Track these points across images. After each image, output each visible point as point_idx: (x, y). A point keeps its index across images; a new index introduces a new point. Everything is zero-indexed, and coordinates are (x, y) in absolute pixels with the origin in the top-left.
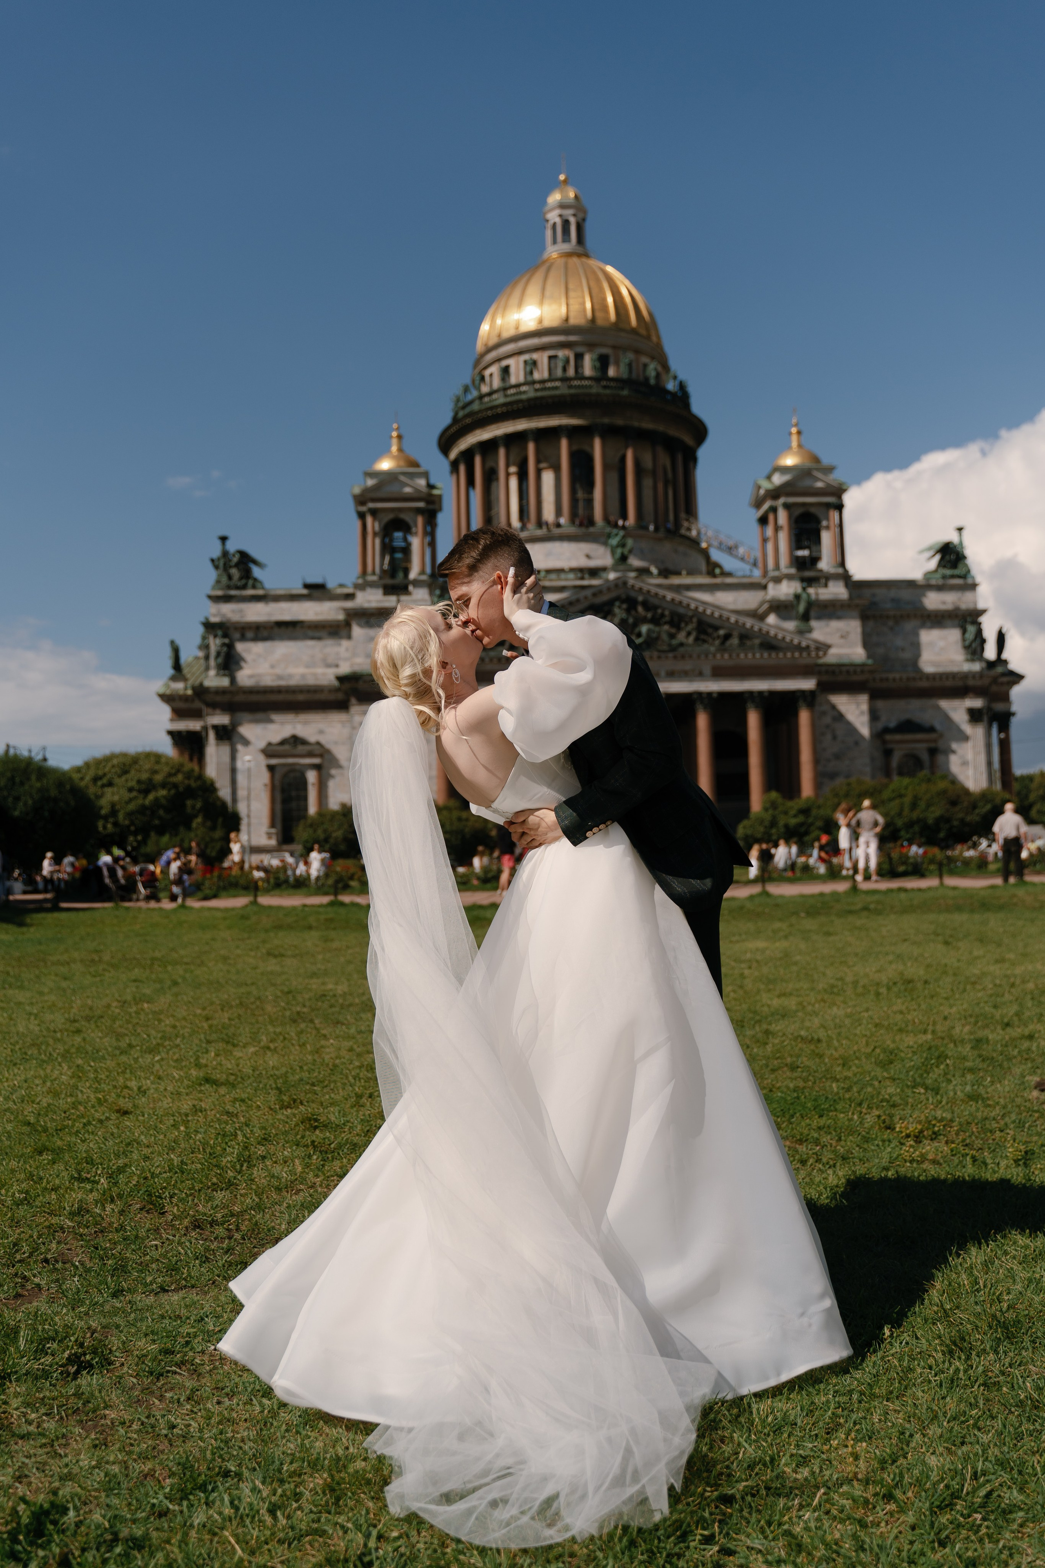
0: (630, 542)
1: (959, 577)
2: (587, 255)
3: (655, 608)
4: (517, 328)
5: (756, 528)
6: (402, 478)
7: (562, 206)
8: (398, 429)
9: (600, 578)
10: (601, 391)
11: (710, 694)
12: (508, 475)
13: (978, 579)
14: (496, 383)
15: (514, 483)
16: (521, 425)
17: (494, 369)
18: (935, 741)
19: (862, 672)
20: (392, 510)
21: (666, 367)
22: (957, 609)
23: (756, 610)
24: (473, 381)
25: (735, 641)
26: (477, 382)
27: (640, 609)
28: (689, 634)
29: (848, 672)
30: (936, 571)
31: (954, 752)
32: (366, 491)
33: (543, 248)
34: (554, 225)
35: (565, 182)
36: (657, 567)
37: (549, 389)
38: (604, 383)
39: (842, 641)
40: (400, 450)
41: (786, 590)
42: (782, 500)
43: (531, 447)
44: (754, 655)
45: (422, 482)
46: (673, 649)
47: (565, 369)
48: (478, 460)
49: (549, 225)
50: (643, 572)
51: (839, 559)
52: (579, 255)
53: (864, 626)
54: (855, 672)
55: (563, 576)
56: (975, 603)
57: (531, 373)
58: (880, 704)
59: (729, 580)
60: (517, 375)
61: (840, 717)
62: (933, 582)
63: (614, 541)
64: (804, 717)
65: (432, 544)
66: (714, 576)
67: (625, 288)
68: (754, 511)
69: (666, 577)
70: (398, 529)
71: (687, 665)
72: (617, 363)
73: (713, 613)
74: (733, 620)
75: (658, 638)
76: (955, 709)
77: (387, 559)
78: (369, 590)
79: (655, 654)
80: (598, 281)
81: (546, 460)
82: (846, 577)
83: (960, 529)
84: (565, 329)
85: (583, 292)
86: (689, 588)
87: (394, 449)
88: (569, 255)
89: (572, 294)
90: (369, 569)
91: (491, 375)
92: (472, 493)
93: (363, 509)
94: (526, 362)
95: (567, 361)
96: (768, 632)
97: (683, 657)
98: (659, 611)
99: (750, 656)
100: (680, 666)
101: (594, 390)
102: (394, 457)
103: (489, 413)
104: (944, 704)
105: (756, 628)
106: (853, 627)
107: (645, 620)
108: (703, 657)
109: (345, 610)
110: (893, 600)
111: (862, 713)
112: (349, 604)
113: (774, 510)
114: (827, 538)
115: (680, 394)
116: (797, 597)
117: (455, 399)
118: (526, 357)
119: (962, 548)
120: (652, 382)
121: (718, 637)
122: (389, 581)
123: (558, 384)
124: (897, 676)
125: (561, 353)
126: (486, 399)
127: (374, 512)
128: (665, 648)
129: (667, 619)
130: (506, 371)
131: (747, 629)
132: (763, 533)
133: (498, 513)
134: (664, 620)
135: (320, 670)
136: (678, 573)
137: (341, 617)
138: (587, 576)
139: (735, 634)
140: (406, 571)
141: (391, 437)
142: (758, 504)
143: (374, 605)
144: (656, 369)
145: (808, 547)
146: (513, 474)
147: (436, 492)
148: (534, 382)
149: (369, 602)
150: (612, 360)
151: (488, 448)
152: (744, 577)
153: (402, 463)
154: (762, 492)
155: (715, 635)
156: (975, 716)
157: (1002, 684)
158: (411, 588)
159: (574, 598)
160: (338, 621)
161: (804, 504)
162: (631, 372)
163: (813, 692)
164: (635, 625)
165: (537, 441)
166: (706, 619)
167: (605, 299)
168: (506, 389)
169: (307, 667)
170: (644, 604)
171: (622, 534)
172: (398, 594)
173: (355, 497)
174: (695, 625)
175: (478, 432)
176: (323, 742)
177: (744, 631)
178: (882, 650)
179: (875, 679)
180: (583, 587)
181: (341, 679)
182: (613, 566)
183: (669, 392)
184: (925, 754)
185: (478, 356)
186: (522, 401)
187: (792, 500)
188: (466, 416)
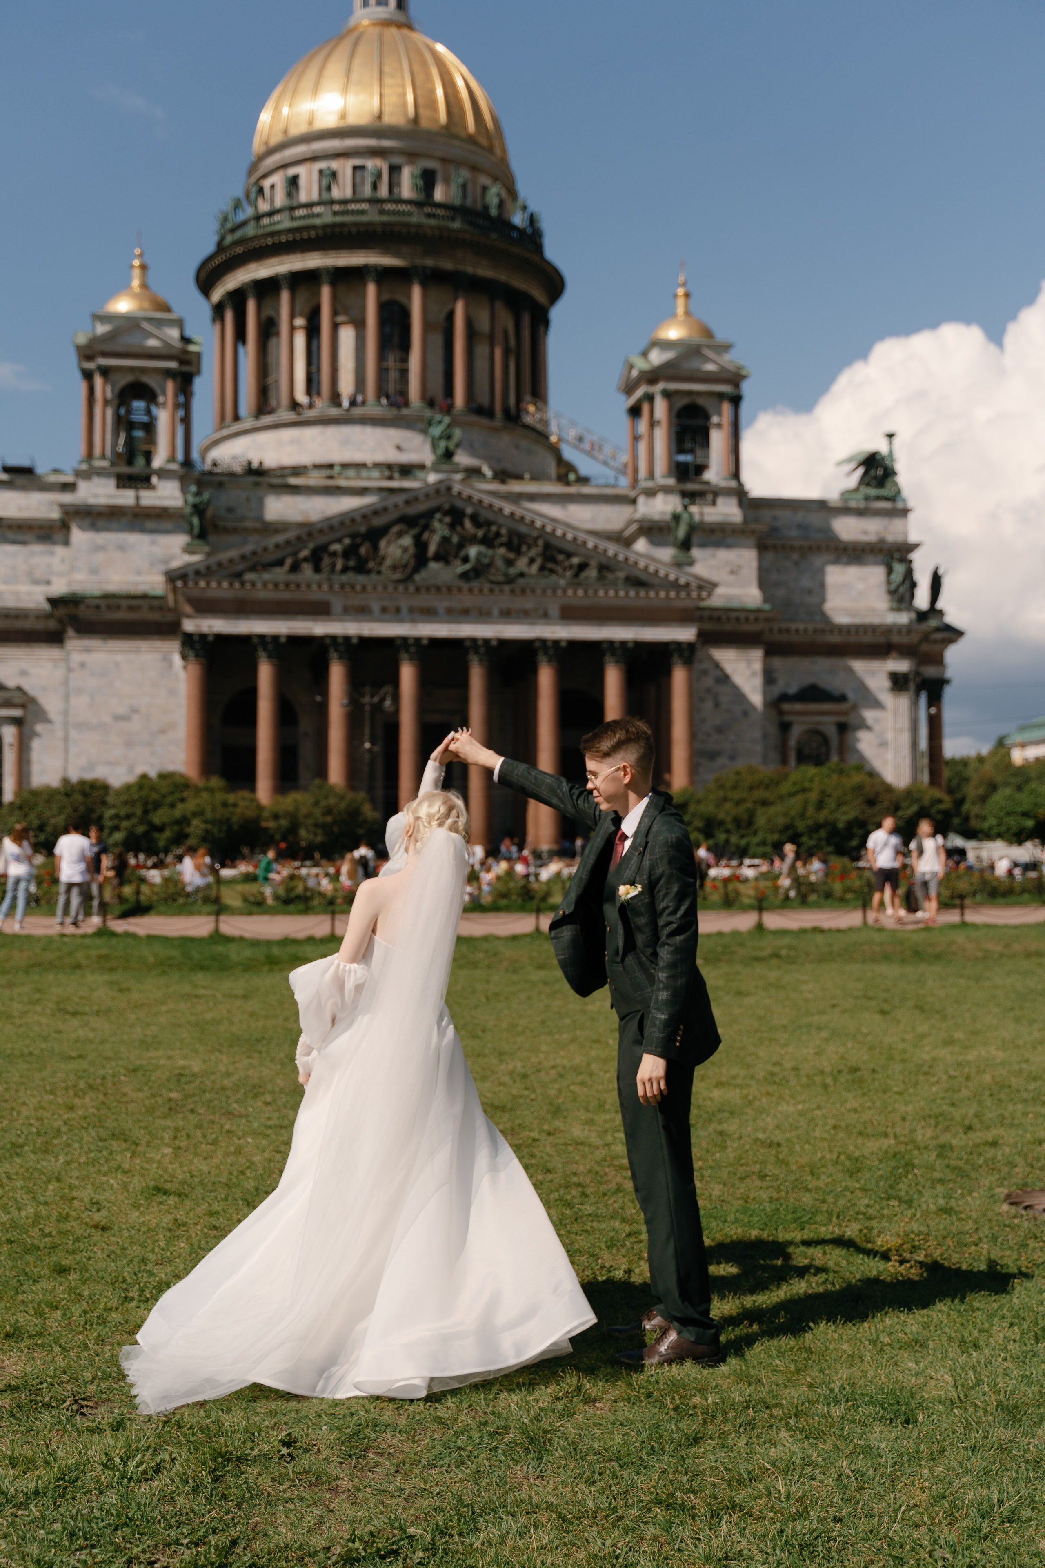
0: (457, 433)
1: (887, 499)
2: (410, 27)
3: (489, 524)
4: (311, 123)
5: (625, 420)
6: (146, 326)
8: (141, 256)
9: (416, 479)
10: (423, 220)
11: (556, 642)
12: (292, 329)
13: (911, 504)
14: (280, 200)
15: (300, 340)
16: (313, 261)
17: (277, 179)
18: (846, 713)
19: (756, 620)
20: (132, 369)
21: (512, 193)
22: (882, 541)
23: (621, 532)
24: (247, 195)
26: (253, 196)
27: (468, 524)
28: (532, 561)
29: (738, 619)
30: (857, 490)
31: (869, 728)
32: (95, 340)
33: (350, 12)
36: (490, 467)
37: (353, 212)
38: (428, 210)
39: (732, 578)
40: (144, 286)
41: (662, 506)
42: (661, 386)
43: (326, 292)
44: (616, 592)
45: (174, 333)
46: (510, 581)
47: (375, 187)
48: (251, 306)
50: (473, 472)
51: (732, 469)
52: (399, 26)
53: (760, 559)
54: (747, 620)
55: (364, 473)
56: (906, 534)
57: (329, 188)
58: (777, 662)
59: (586, 490)
60: (308, 191)
61: (725, 679)
62: (853, 504)
64: (679, 677)
65: (186, 421)
66: (568, 484)
67: (461, 76)
68: (622, 397)
69: (503, 482)
70: (139, 397)
71: (529, 603)
72: (447, 181)
73: (564, 534)
74: (590, 545)
75: (489, 565)
76: (873, 673)
77: (123, 437)
78: (96, 480)
79: (487, 586)
80: (424, 64)
81: (346, 312)
82: (740, 494)
84: (376, 129)
85: (403, 78)
86: (533, 497)
87: (136, 283)
88: (386, 23)
89: (387, 81)
90: (97, 450)
91: (273, 187)
92: (241, 350)
93: (91, 365)
96: (636, 563)
97: (523, 591)
98: (494, 528)
99: (611, 593)
100: (520, 603)
101: (414, 220)
102: (135, 296)
103: (270, 241)
104: (859, 666)
105: (621, 557)
106: (747, 559)
107: (474, 540)
108: (549, 592)
109: (62, 506)
110: (800, 526)
111: (754, 674)
112: (67, 498)
113: (650, 398)
114: (718, 439)
115: (529, 231)
116: (676, 518)
117: (221, 217)
118: (323, 165)
119: (892, 460)
120: (494, 212)
121: (571, 567)
122: (125, 469)
123: (364, 206)
124: (801, 626)
125: (371, 164)
126: (265, 221)
127: (105, 372)
128: (500, 578)
129: (504, 539)
130: (293, 182)
131: (609, 558)
132: (634, 428)
133: (277, 382)
134: (499, 541)
135: (24, 588)
136: (519, 477)
137: (55, 515)
138: (396, 475)
139: (593, 563)
140: (148, 456)
141: (132, 267)
142: (629, 390)
143: (103, 501)
144: (499, 195)
145: (691, 451)
146: (300, 328)
147: (192, 348)
148: (332, 202)
149: (96, 496)
150: (439, 177)
151: (266, 289)
152: (607, 486)
153: (146, 305)
154: (635, 373)
155: (567, 564)
156: (898, 682)
157: (935, 641)
158: (154, 480)
159: (380, 506)
160: (51, 520)
161: (689, 393)
162: (465, 196)
163: (691, 646)
164: (461, 546)
165: (333, 284)
166: (554, 541)
167: (433, 91)
168: (292, 209)
169: (6, 582)
170: (474, 518)
171: (447, 420)
172: (136, 488)
173: (79, 348)
174: (540, 549)
175: (252, 266)
176: (27, 687)
177: (604, 561)
178: (781, 592)
179: (771, 630)
180: (391, 490)
181: (54, 602)
182: (434, 464)
183: (514, 228)
184: (832, 732)
185: (253, 159)
186: (314, 227)
187: (673, 386)
188: (236, 243)
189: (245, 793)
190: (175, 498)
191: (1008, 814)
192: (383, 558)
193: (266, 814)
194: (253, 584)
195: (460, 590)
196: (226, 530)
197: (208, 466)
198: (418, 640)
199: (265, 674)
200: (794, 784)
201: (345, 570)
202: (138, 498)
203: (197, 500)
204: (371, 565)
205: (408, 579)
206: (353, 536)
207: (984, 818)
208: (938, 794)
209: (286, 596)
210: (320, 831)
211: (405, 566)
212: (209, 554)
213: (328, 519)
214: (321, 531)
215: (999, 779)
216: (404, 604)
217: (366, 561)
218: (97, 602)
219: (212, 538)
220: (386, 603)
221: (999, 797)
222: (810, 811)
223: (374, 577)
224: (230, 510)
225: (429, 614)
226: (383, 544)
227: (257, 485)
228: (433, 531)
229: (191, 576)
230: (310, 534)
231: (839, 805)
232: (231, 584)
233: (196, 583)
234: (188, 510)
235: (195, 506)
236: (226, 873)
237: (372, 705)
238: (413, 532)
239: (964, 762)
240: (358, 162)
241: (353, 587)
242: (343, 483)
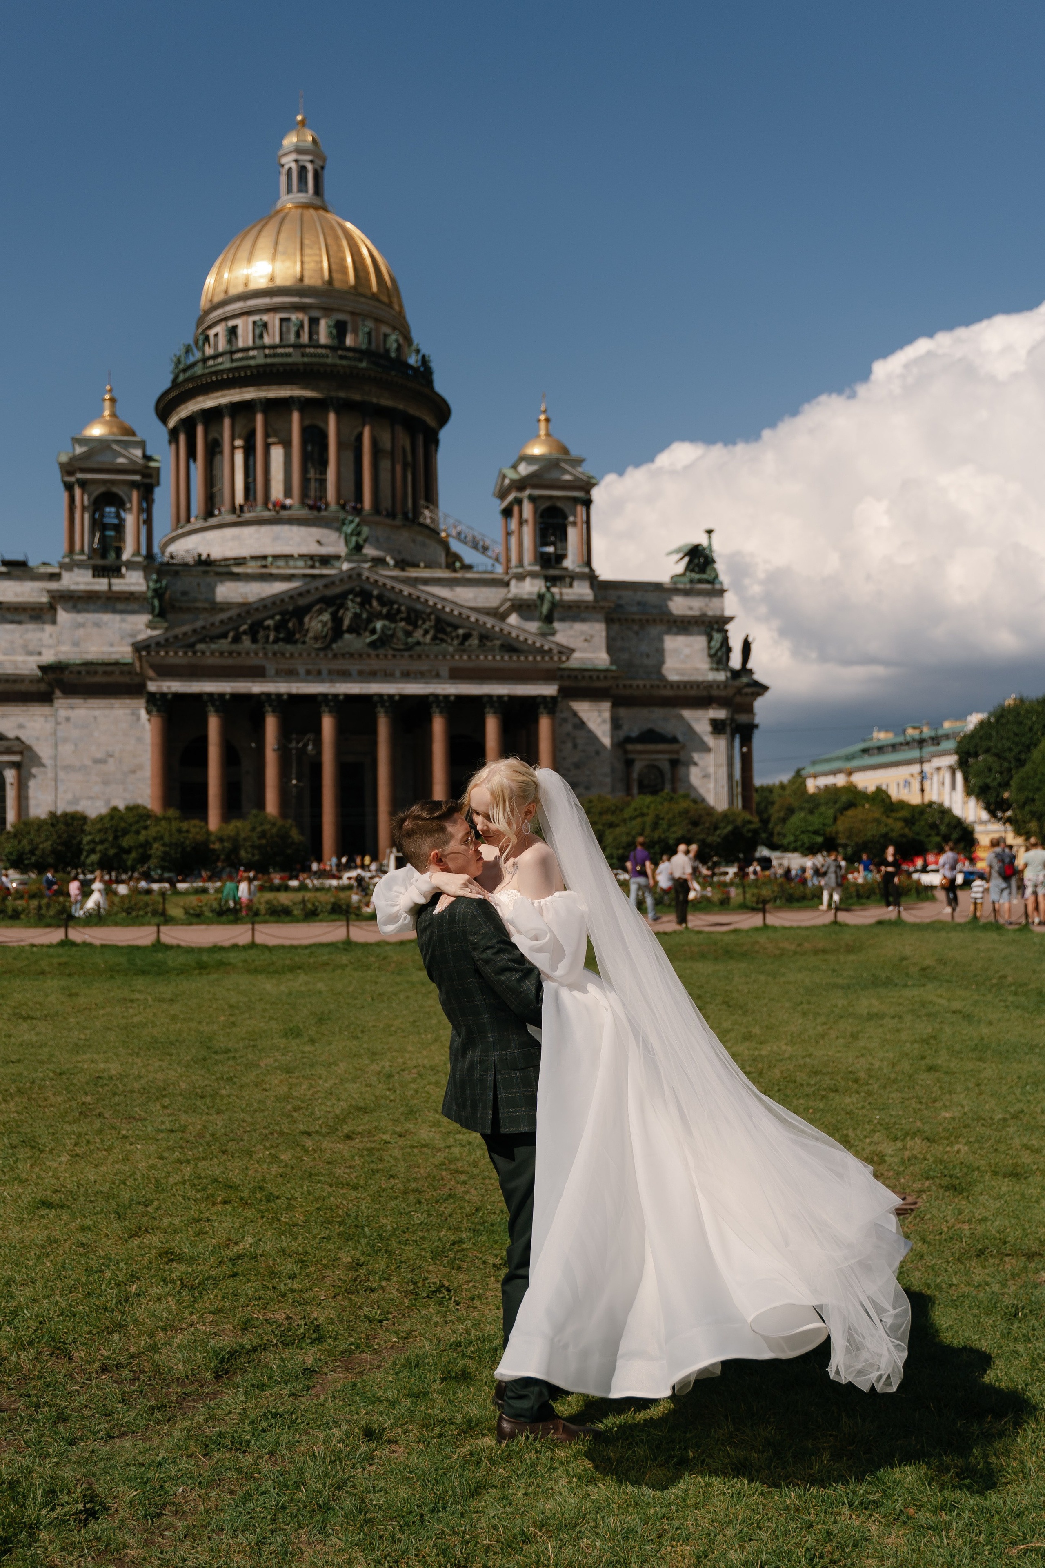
0: (365, 530)
1: (708, 582)
2: (326, 210)
3: (392, 603)
4: (246, 285)
5: (499, 520)
6: (115, 447)
7: (299, 151)
8: (111, 391)
9: (333, 567)
10: (338, 361)
11: (447, 697)
12: (233, 448)
13: (725, 585)
14: (222, 346)
15: (239, 457)
16: (249, 394)
17: (220, 329)
18: (677, 752)
19: (605, 678)
20: (105, 482)
21: (408, 340)
22: (704, 615)
23: (498, 608)
24: (196, 342)
25: (474, 642)
26: (200, 343)
27: (375, 603)
28: (426, 632)
29: (589, 678)
30: (683, 575)
31: (696, 764)
32: (74, 459)
33: (278, 198)
34: (290, 169)
35: (303, 123)
36: (392, 558)
37: (280, 355)
38: (340, 352)
39: (586, 644)
40: (113, 415)
41: (529, 588)
42: (527, 492)
43: (259, 418)
44: (494, 657)
45: (138, 453)
46: (409, 648)
47: (298, 335)
48: (200, 430)
49: (284, 171)
50: (379, 562)
51: (585, 558)
52: (316, 208)
53: (608, 630)
54: (597, 678)
55: (291, 563)
56: (723, 610)
57: (261, 336)
58: (622, 712)
59: (469, 575)
60: (245, 339)
61: (581, 725)
62: (680, 586)
63: (348, 529)
64: (545, 724)
65: (149, 522)
66: (455, 571)
67: (366, 247)
68: (498, 501)
69: (403, 569)
70: (110, 504)
71: (424, 666)
72: (355, 332)
73: (452, 611)
74: (473, 619)
75: (392, 636)
76: (698, 720)
77: (98, 535)
78: (77, 571)
79: (391, 652)
80: (337, 238)
81: (276, 434)
82: (592, 578)
83: (709, 532)
84: (298, 289)
85: (320, 249)
86: (427, 581)
87: (107, 413)
88: (306, 206)
89: (307, 251)
90: (77, 547)
91: (216, 335)
92: (192, 466)
93: (72, 479)
94: (254, 323)
95: (301, 325)
96: (509, 633)
97: (420, 656)
98: (396, 606)
99: (490, 658)
100: (417, 666)
101: (329, 361)
102: (106, 423)
103: (212, 379)
104: (687, 714)
105: (497, 629)
106: (597, 630)
107: (379, 616)
108: (440, 657)
109: (49, 591)
110: (639, 603)
111: (604, 721)
112: (54, 586)
113: (519, 502)
114: (573, 534)
115: (421, 369)
116: (541, 597)
117: (175, 359)
118: (256, 318)
119: (711, 551)
120: (393, 354)
121: (458, 636)
122: (99, 562)
123: (291, 350)
124: (641, 683)
125: (294, 317)
126: (211, 362)
127: (83, 484)
128: (402, 647)
129: (404, 615)
130: (233, 331)
131: (488, 629)
132: (507, 526)
133: (221, 490)
134: (398, 618)
135: (19, 658)
136: (416, 566)
137: (45, 599)
138: (317, 564)
139: (475, 633)
140: (119, 551)
141: (104, 400)
142: (502, 496)
143: (82, 587)
144: (397, 341)
145: (553, 544)
146: (239, 447)
147: (152, 464)
148: (264, 347)
149: (77, 584)
150: (349, 327)
151: (212, 416)
152: (486, 572)
153: (115, 430)
154: (507, 482)
155: (454, 634)
156: (718, 727)
157: (746, 694)
158: (124, 570)
159: (304, 589)
160: (41, 603)
161: (551, 498)
162: (370, 342)
163: (553, 698)
164: (369, 620)
165: (265, 413)
166: (444, 616)
167: (344, 259)
168: (232, 353)
169: (5, 654)
170: (380, 598)
171: (357, 520)
172: (109, 577)
173: (61, 465)
174: (432, 623)
175: (201, 399)
176: (23, 738)
177: (484, 632)
178: (625, 656)
179: (617, 686)
180: (314, 577)
181: (43, 668)
182: (347, 555)
183: (410, 367)
184: (666, 766)
185: (201, 313)
186: (249, 367)
187: (537, 492)
188: (187, 380)
189: (196, 822)
190: (139, 584)
191: (803, 832)
192: (307, 631)
193: (212, 838)
194: (203, 653)
195: (369, 656)
196: (181, 610)
197: (166, 559)
198: (336, 696)
199: (214, 724)
200: (635, 810)
201: (276, 641)
202: (110, 585)
203: (158, 585)
204: (297, 636)
205: (327, 647)
206: (282, 614)
207: (785, 836)
208: (748, 817)
209: (230, 662)
210: (256, 852)
211: (325, 637)
212: (167, 629)
213: (263, 600)
214: (257, 609)
215: (796, 805)
216: (324, 667)
217: (293, 634)
218: (79, 668)
219: (170, 616)
220: (310, 667)
221: (796, 819)
222: (648, 830)
223: (300, 646)
224: (184, 593)
225: (344, 675)
226: (307, 619)
227: (206, 573)
228: (347, 609)
229: (153, 645)
230: (248, 612)
231: (670, 826)
232: (185, 653)
233: (158, 653)
234: (150, 594)
235: (155, 590)
236: (181, 886)
237: (297, 749)
238: (330, 610)
239: (770, 790)
240: (284, 315)
241: (283, 654)
242: (274, 571)
